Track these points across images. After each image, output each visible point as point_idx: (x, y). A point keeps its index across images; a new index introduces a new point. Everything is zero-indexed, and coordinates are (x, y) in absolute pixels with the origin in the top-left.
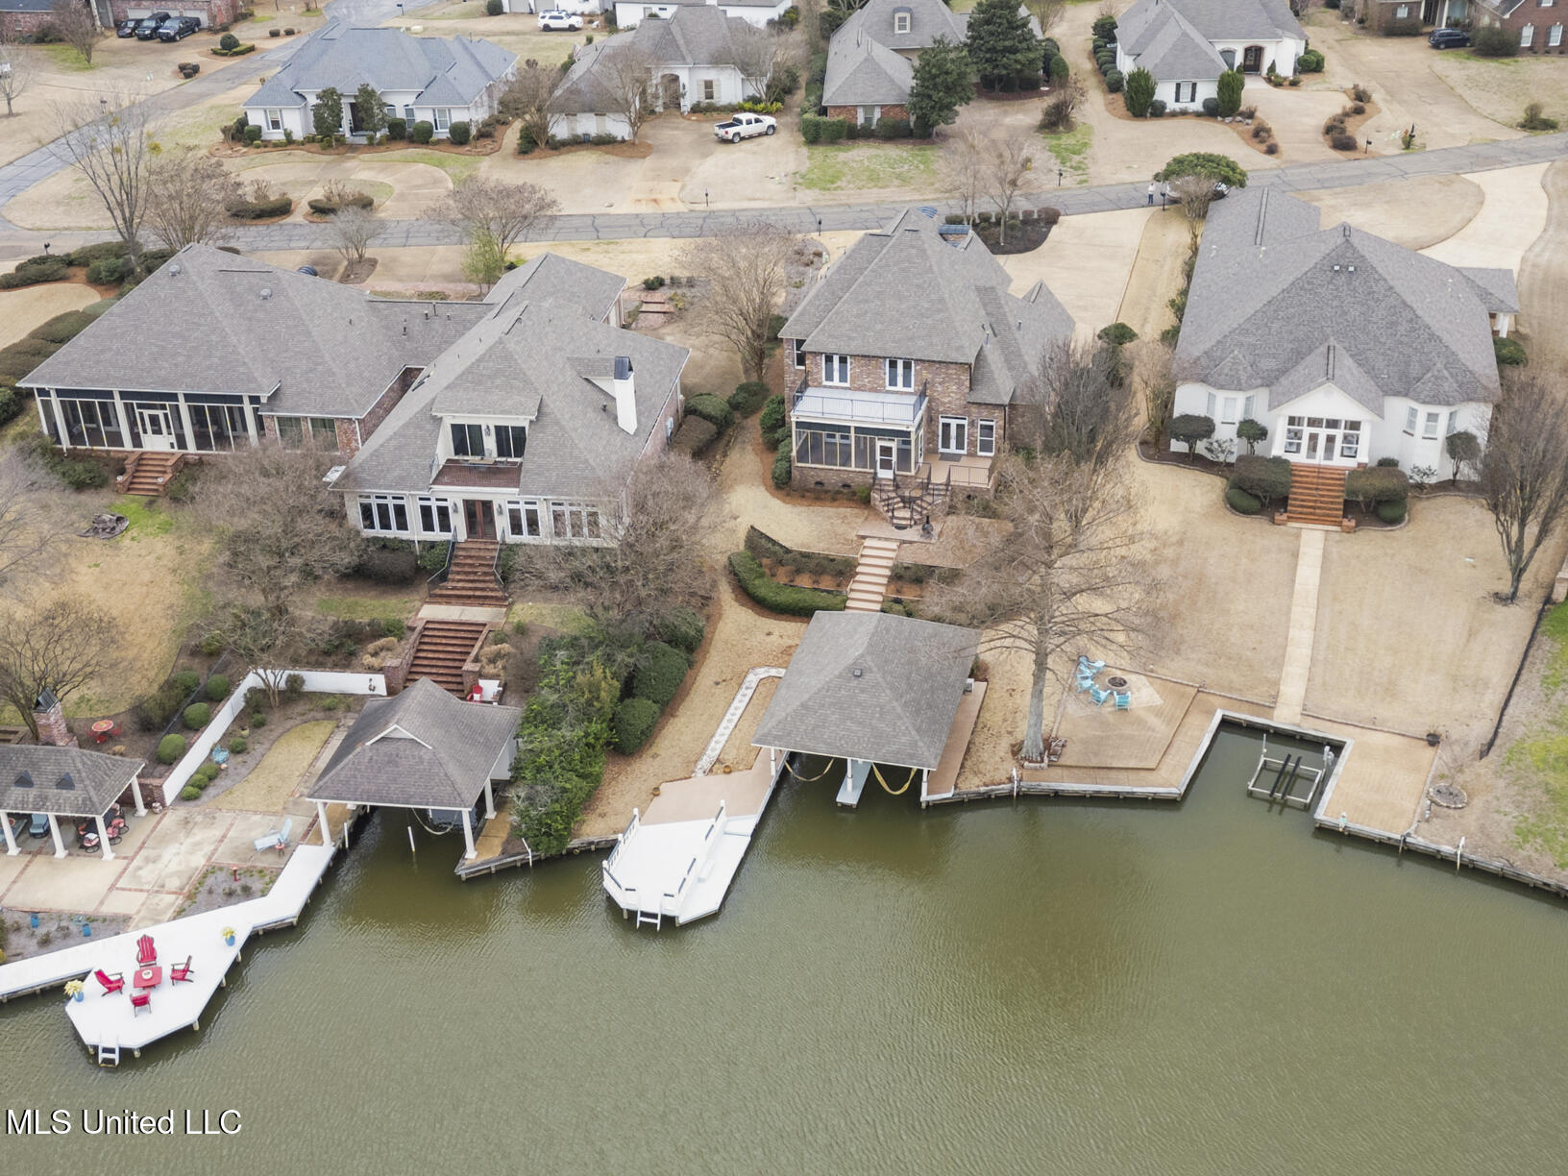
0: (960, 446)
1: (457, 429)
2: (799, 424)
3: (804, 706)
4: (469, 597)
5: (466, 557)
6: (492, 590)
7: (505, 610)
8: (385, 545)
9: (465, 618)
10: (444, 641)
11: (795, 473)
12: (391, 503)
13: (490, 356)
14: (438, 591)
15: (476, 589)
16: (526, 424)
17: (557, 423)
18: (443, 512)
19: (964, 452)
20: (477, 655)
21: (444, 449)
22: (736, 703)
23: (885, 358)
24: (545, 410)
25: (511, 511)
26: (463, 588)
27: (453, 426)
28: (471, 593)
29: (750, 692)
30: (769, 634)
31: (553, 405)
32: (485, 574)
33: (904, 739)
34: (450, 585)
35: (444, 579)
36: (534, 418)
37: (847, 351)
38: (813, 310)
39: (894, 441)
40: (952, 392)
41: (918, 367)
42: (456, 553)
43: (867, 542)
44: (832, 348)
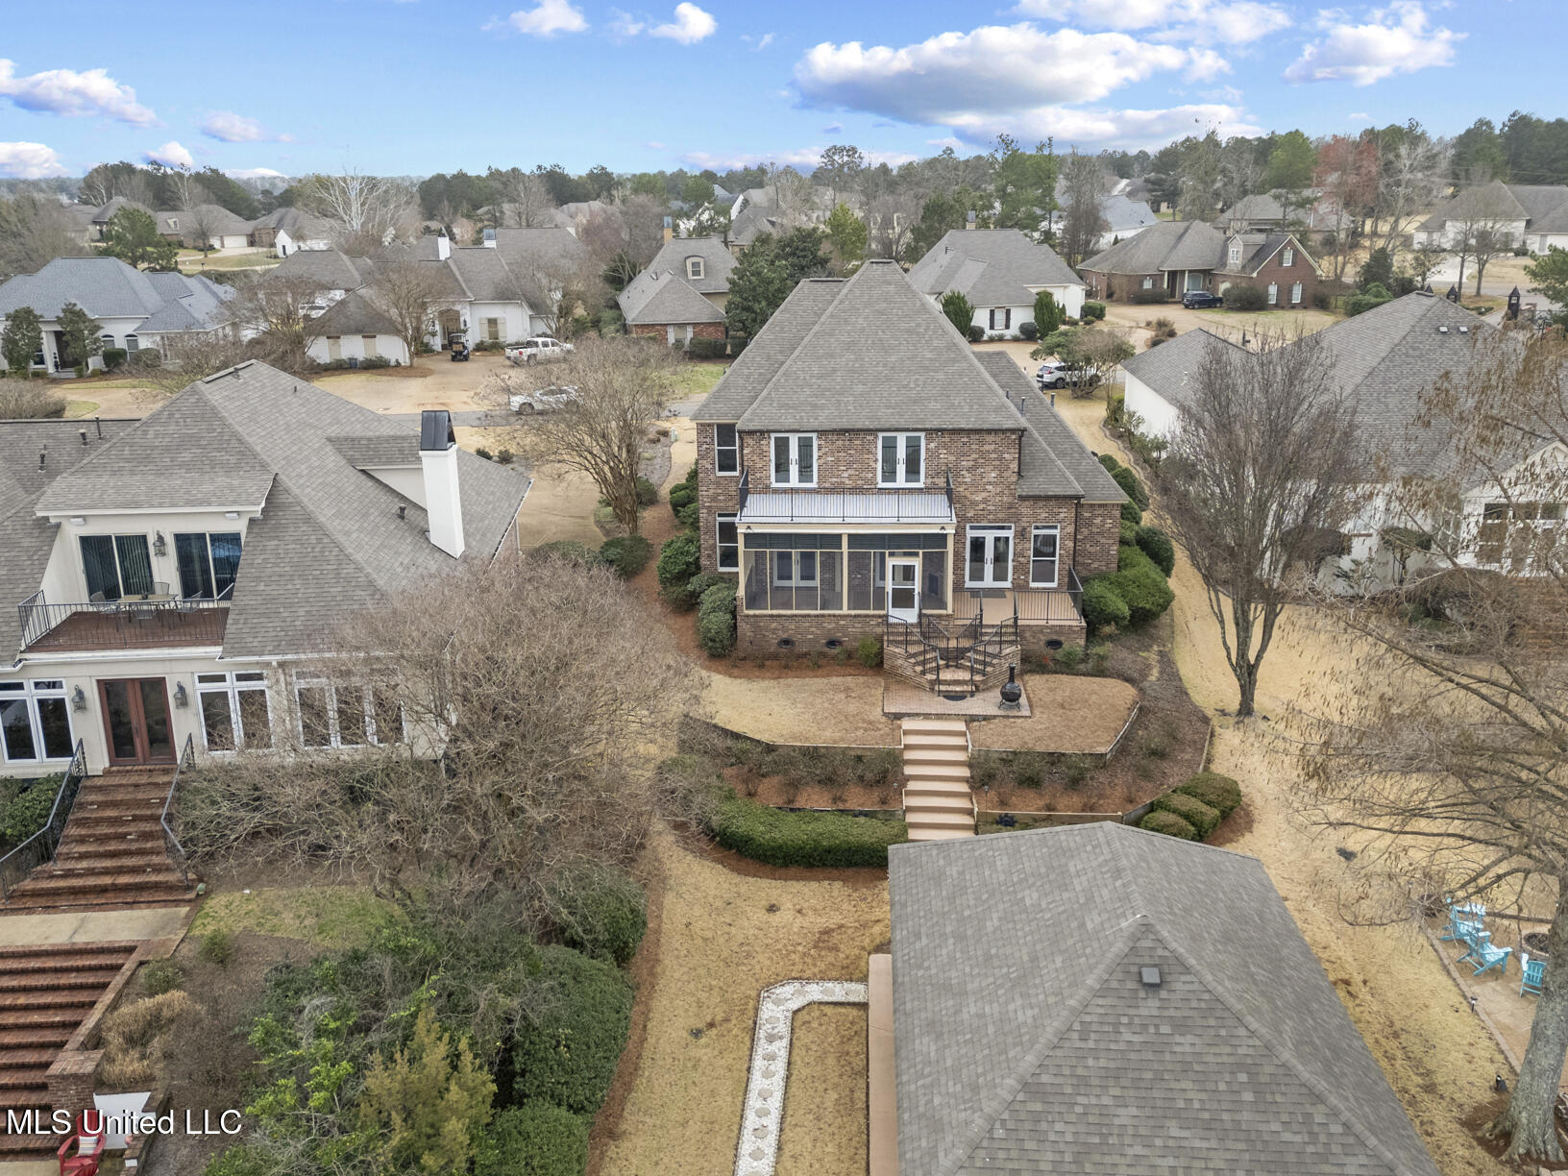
0: (999, 576)
1: (94, 548)
2: (751, 541)
4: (103, 890)
5: (103, 805)
6: (158, 869)
7: (184, 910)
9: (81, 939)
10: (22, 1000)
11: (744, 628)
13: (171, 415)
14: (28, 884)
15: (120, 871)
16: (240, 526)
17: (308, 519)
18: (53, 712)
19: (1008, 584)
20: (98, 1026)
23: (874, 431)
24: (283, 498)
25: (206, 697)
26: (91, 872)
27: (85, 541)
28: (107, 880)
30: (772, 909)
31: (302, 488)
32: (145, 836)
34: (57, 867)
35: (46, 856)
36: (258, 515)
37: (815, 424)
38: (741, 382)
39: (917, 554)
40: (990, 483)
41: (932, 445)
42: (80, 798)
43: (907, 724)
44: (788, 421)
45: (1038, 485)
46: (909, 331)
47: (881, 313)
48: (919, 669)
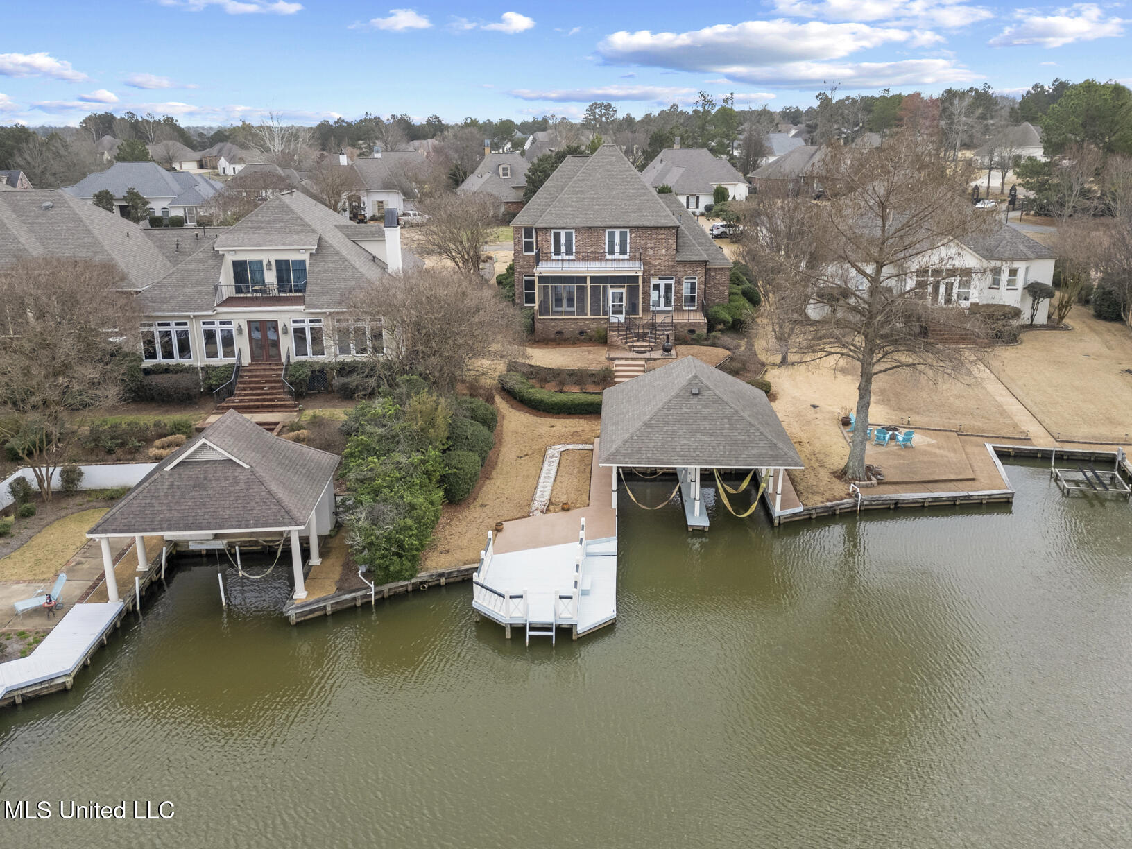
0: (668, 303)
1: (239, 267)
4: (258, 407)
5: (250, 377)
6: (280, 400)
7: (296, 414)
8: (167, 370)
11: (538, 325)
12: (174, 329)
14: (224, 404)
15: (264, 400)
16: (305, 257)
17: (337, 254)
18: (227, 336)
19: (672, 308)
21: (226, 278)
22: (546, 467)
23: (604, 228)
24: (324, 245)
25: (296, 330)
26: (251, 401)
27: (235, 263)
28: (260, 404)
30: (552, 426)
31: (331, 241)
32: (271, 388)
33: (761, 444)
34: (237, 399)
35: (231, 393)
36: (314, 252)
37: (573, 225)
38: (536, 206)
39: (624, 287)
40: (662, 255)
41: (633, 235)
42: (240, 373)
43: (616, 362)
44: (560, 223)
45: (686, 255)
46: (623, 180)
47: (608, 171)
48: (624, 341)
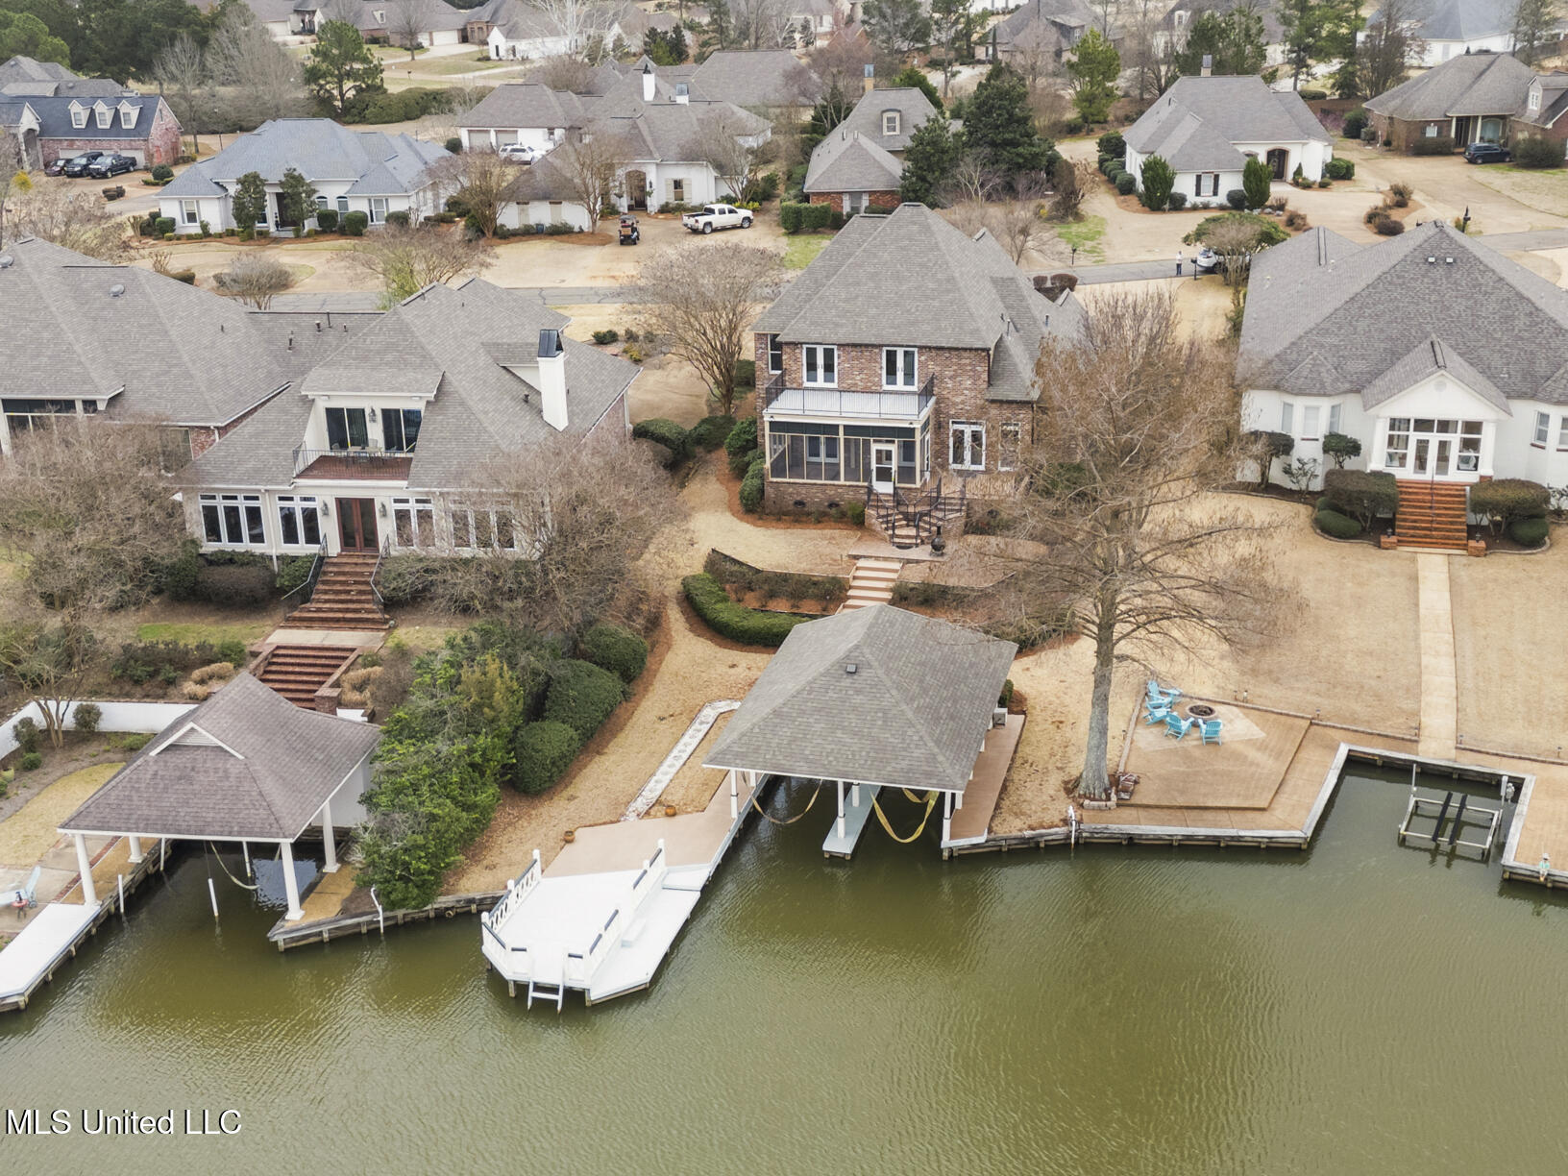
0: (975, 460)
1: (333, 415)
2: (774, 426)
3: (776, 713)
4: (338, 620)
5: (337, 574)
6: (367, 611)
7: (383, 634)
8: (231, 559)
9: (327, 643)
10: (297, 669)
11: (769, 491)
12: (242, 505)
13: (381, 329)
14: (296, 614)
15: (347, 610)
16: (419, 405)
17: (462, 403)
18: (310, 516)
19: (982, 468)
20: (338, 680)
21: (315, 440)
22: (686, 739)
23: (880, 346)
24: (447, 388)
25: (398, 512)
26: (331, 610)
27: (330, 412)
28: (340, 615)
29: (705, 728)
30: (733, 667)
31: (458, 383)
32: (360, 592)
33: (917, 753)
34: (313, 606)
35: (306, 600)
36: (432, 399)
37: (834, 339)
38: (792, 300)
39: (893, 442)
40: (966, 389)
41: (923, 358)
42: (324, 568)
43: (860, 563)
44: (815, 336)
45: (1003, 391)
48: (885, 526)
